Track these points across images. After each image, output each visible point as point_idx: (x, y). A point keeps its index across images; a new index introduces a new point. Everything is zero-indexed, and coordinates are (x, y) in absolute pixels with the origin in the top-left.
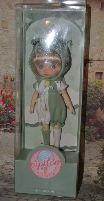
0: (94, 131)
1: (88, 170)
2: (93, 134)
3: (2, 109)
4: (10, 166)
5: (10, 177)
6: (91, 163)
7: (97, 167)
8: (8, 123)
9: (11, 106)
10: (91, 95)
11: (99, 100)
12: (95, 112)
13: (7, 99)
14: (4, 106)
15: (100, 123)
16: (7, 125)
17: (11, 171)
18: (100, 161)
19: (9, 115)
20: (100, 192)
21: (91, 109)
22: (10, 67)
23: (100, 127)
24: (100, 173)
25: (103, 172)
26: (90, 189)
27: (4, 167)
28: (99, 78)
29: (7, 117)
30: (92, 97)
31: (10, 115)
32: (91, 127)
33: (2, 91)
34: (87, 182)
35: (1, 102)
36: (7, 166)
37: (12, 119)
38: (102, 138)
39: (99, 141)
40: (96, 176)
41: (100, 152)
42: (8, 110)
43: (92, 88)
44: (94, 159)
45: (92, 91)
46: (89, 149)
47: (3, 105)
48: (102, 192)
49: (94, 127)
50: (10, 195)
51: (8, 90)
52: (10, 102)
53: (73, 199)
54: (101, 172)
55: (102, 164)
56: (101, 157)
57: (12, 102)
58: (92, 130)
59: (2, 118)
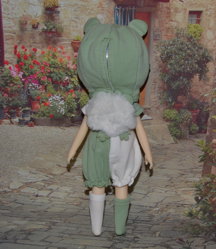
0: (187, 119)
1: (177, 194)
2: (186, 124)
3: (17, 80)
4: (33, 189)
5: (33, 210)
6: (182, 181)
7: (194, 189)
8: (27, 108)
9: (33, 74)
10: (182, 50)
11: (196, 60)
12: (188, 83)
13: (27, 62)
14: (19, 76)
15: (199, 103)
16: (25, 112)
17: (34, 197)
18: (200, 178)
19: (29, 93)
20: (199, 234)
21: (181, 78)
22: (30, 4)
23: (199, 111)
24: (200, 198)
25: (206, 196)
26: (181, 229)
27: (22, 191)
28: (195, 21)
29: (26, 96)
30: (182, 55)
31: (31, 92)
32: (182, 111)
33: (16, 47)
34: (175, 215)
35: (15, 69)
36: (27, 190)
37: (33, 100)
38: (202, 133)
39: (197, 137)
40: (192, 205)
41: (199, 160)
42: (26, 83)
43: (182, 39)
44: (188, 173)
45: (182, 44)
46: (178, 154)
48: (204, 233)
49: (188, 111)
50: (32, 241)
51: (28, 44)
52: (32, 67)
53: (150, 245)
54: (202, 198)
55: (204, 182)
56: (201, 170)
57: (36, 68)
58: (183, 117)
59: (16, 99)
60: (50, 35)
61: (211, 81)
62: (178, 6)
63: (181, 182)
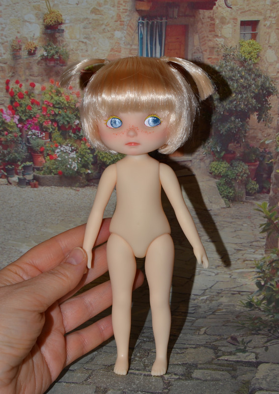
0: (242, 174)
1: (232, 277)
2: (242, 181)
3: (12, 127)
6: (239, 259)
7: (255, 270)
8: (28, 163)
9: (32, 118)
10: (232, 80)
11: (253, 92)
12: (242, 126)
13: (23, 101)
14: (14, 121)
15: (258, 152)
16: (25, 168)
18: (262, 254)
19: (29, 143)
20: (260, 330)
21: (233, 118)
22: (25, 21)
23: (258, 163)
24: (263, 283)
25: (271, 280)
26: (235, 324)
28: (249, 36)
29: (25, 148)
30: (233, 86)
31: (32, 141)
32: (236, 163)
33: (8, 82)
34: (229, 306)
35: (9, 111)
37: (35, 152)
38: (264, 193)
39: (257, 199)
40: (252, 293)
41: (260, 229)
42: (24, 129)
43: (232, 63)
44: (246, 248)
45: (232, 70)
46: (231, 223)
47: (13, 118)
48: (266, 329)
49: (243, 164)
51: (23, 78)
52: (30, 108)
54: (266, 283)
55: (268, 260)
56: (264, 243)
57: (35, 109)
58: (237, 172)
59: (13, 151)
60: (52, 64)
61: (275, 123)
62: (225, 15)
63: (236, 261)
